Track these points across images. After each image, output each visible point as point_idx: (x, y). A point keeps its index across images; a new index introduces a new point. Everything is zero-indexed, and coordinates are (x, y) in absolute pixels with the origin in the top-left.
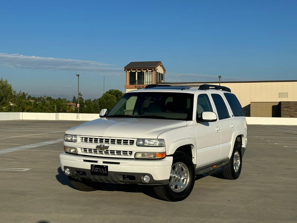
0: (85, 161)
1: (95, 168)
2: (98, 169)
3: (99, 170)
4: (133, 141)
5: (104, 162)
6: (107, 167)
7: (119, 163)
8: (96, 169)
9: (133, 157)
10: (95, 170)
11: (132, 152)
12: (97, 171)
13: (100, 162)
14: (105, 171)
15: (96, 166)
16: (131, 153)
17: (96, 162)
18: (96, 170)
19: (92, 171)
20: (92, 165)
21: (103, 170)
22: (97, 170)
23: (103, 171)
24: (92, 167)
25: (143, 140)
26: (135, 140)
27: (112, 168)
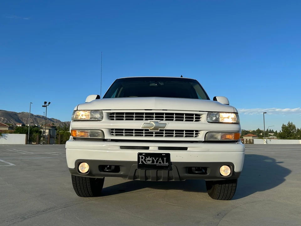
1: (145, 158)
3: (153, 161)
5: (160, 148)
7: (185, 149)
8: (147, 159)
10: (145, 160)
12: (149, 163)
14: (163, 162)
17: (147, 148)
18: (148, 161)
19: (140, 163)
20: (140, 154)
21: (161, 161)
22: (150, 161)
23: (160, 163)
24: (141, 156)
27: (176, 157)
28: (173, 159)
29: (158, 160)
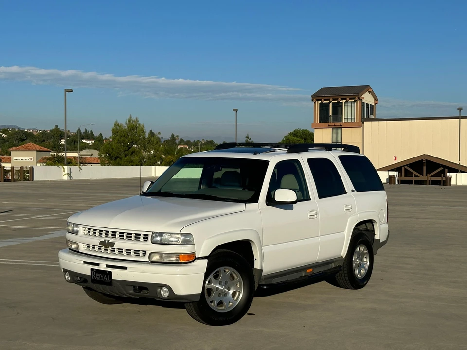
0: (85, 263)
2: (99, 275)
3: (100, 277)
4: (147, 235)
5: (108, 266)
6: (110, 273)
7: (126, 268)
9: (146, 259)
10: (95, 275)
11: (145, 251)
13: (103, 266)
14: (108, 279)
15: (98, 271)
16: (144, 253)
17: (98, 265)
20: (92, 270)
22: (98, 277)
23: (105, 279)
24: (93, 272)
25: (161, 234)
26: (150, 234)
27: (117, 275)
28: (114, 277)
29: (104, 276)
